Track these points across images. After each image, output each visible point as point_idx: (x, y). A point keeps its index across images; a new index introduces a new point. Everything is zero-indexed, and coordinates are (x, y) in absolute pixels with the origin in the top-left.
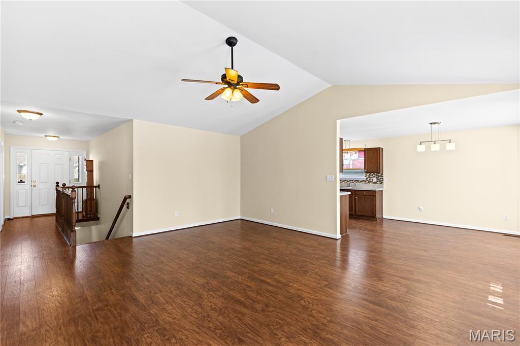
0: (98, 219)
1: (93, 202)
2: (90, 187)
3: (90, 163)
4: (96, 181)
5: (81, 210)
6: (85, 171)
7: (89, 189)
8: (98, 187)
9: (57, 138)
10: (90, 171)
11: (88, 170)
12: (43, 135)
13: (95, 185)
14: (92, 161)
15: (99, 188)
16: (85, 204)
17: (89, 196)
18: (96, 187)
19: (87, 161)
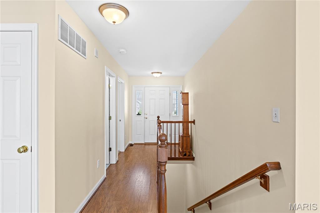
0: (193, 159)
1: (188, 138)
2: (186, 122)
3: (185, 95)
4: (191, 116)
5: (178, 142)
6: (181, 104)
7: (185, 124)
8: (194, 122)
9: (159, 75)
10: (186, 105)
11: (184, 103)
12: (150, 72)
13: (190, 120)
14: (188, 93)
15: (194, 124)
16: (181, 139)
17: (185, 132)
18: (191, 122)
19: (183, 93)
